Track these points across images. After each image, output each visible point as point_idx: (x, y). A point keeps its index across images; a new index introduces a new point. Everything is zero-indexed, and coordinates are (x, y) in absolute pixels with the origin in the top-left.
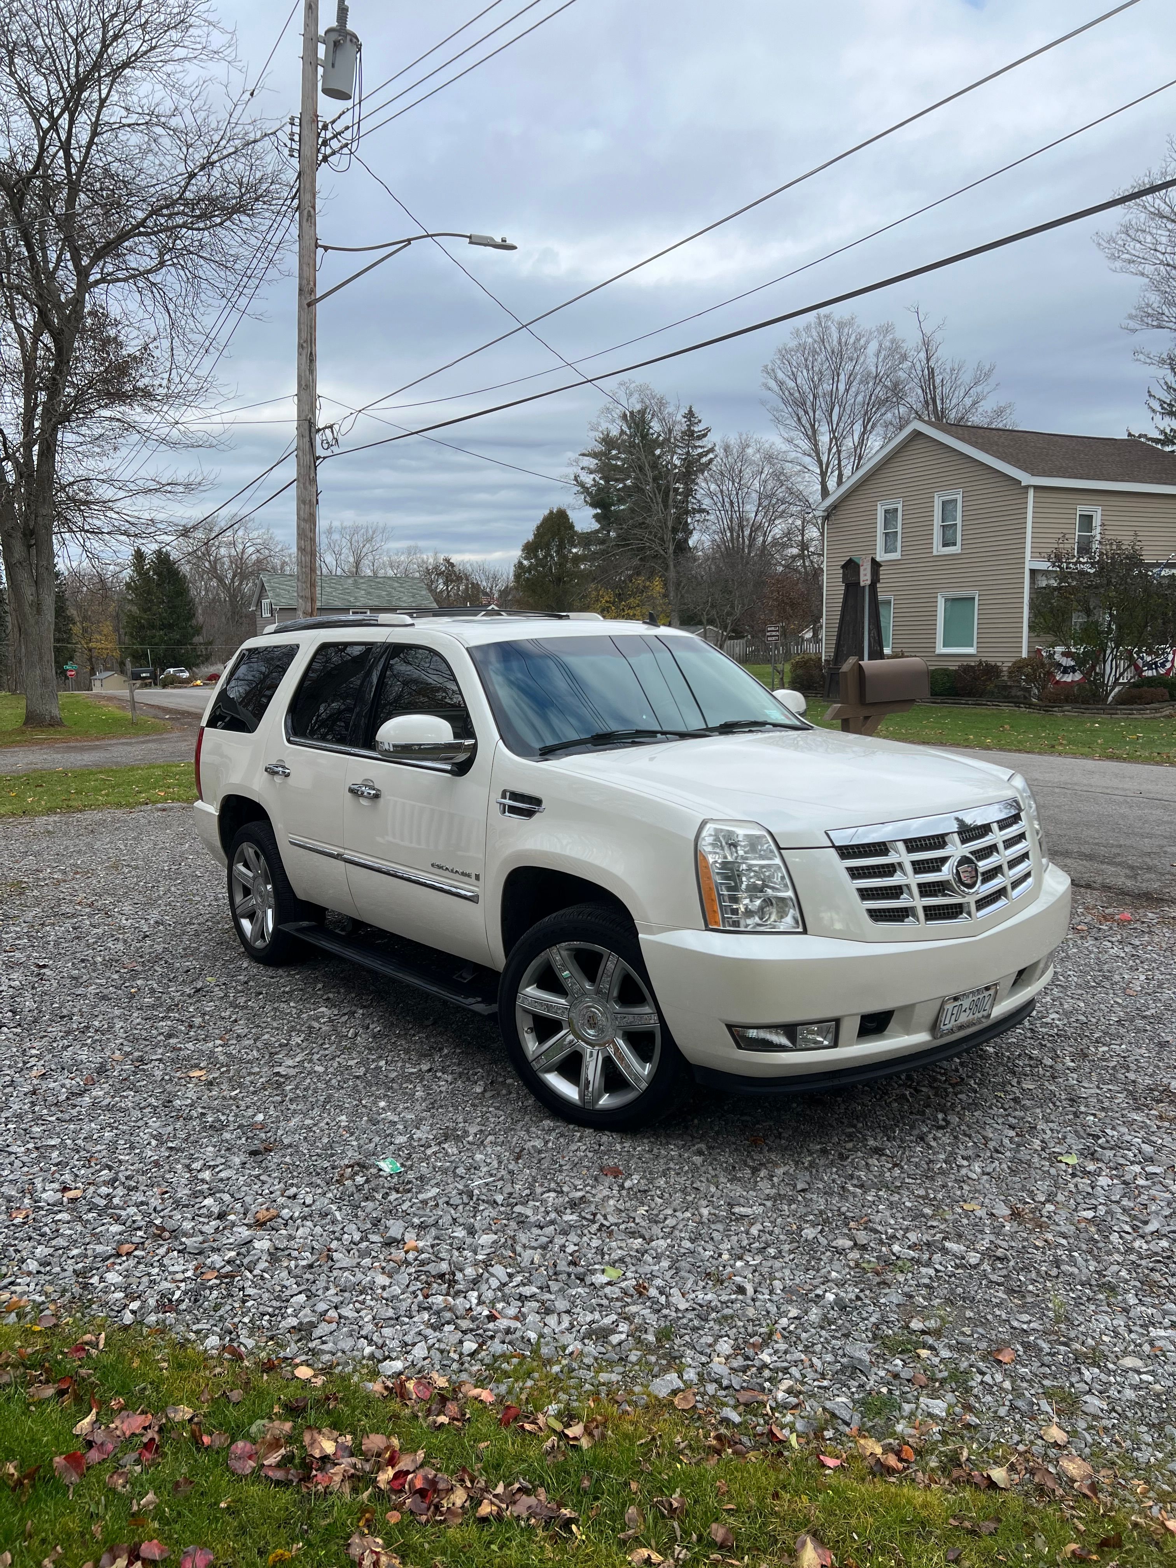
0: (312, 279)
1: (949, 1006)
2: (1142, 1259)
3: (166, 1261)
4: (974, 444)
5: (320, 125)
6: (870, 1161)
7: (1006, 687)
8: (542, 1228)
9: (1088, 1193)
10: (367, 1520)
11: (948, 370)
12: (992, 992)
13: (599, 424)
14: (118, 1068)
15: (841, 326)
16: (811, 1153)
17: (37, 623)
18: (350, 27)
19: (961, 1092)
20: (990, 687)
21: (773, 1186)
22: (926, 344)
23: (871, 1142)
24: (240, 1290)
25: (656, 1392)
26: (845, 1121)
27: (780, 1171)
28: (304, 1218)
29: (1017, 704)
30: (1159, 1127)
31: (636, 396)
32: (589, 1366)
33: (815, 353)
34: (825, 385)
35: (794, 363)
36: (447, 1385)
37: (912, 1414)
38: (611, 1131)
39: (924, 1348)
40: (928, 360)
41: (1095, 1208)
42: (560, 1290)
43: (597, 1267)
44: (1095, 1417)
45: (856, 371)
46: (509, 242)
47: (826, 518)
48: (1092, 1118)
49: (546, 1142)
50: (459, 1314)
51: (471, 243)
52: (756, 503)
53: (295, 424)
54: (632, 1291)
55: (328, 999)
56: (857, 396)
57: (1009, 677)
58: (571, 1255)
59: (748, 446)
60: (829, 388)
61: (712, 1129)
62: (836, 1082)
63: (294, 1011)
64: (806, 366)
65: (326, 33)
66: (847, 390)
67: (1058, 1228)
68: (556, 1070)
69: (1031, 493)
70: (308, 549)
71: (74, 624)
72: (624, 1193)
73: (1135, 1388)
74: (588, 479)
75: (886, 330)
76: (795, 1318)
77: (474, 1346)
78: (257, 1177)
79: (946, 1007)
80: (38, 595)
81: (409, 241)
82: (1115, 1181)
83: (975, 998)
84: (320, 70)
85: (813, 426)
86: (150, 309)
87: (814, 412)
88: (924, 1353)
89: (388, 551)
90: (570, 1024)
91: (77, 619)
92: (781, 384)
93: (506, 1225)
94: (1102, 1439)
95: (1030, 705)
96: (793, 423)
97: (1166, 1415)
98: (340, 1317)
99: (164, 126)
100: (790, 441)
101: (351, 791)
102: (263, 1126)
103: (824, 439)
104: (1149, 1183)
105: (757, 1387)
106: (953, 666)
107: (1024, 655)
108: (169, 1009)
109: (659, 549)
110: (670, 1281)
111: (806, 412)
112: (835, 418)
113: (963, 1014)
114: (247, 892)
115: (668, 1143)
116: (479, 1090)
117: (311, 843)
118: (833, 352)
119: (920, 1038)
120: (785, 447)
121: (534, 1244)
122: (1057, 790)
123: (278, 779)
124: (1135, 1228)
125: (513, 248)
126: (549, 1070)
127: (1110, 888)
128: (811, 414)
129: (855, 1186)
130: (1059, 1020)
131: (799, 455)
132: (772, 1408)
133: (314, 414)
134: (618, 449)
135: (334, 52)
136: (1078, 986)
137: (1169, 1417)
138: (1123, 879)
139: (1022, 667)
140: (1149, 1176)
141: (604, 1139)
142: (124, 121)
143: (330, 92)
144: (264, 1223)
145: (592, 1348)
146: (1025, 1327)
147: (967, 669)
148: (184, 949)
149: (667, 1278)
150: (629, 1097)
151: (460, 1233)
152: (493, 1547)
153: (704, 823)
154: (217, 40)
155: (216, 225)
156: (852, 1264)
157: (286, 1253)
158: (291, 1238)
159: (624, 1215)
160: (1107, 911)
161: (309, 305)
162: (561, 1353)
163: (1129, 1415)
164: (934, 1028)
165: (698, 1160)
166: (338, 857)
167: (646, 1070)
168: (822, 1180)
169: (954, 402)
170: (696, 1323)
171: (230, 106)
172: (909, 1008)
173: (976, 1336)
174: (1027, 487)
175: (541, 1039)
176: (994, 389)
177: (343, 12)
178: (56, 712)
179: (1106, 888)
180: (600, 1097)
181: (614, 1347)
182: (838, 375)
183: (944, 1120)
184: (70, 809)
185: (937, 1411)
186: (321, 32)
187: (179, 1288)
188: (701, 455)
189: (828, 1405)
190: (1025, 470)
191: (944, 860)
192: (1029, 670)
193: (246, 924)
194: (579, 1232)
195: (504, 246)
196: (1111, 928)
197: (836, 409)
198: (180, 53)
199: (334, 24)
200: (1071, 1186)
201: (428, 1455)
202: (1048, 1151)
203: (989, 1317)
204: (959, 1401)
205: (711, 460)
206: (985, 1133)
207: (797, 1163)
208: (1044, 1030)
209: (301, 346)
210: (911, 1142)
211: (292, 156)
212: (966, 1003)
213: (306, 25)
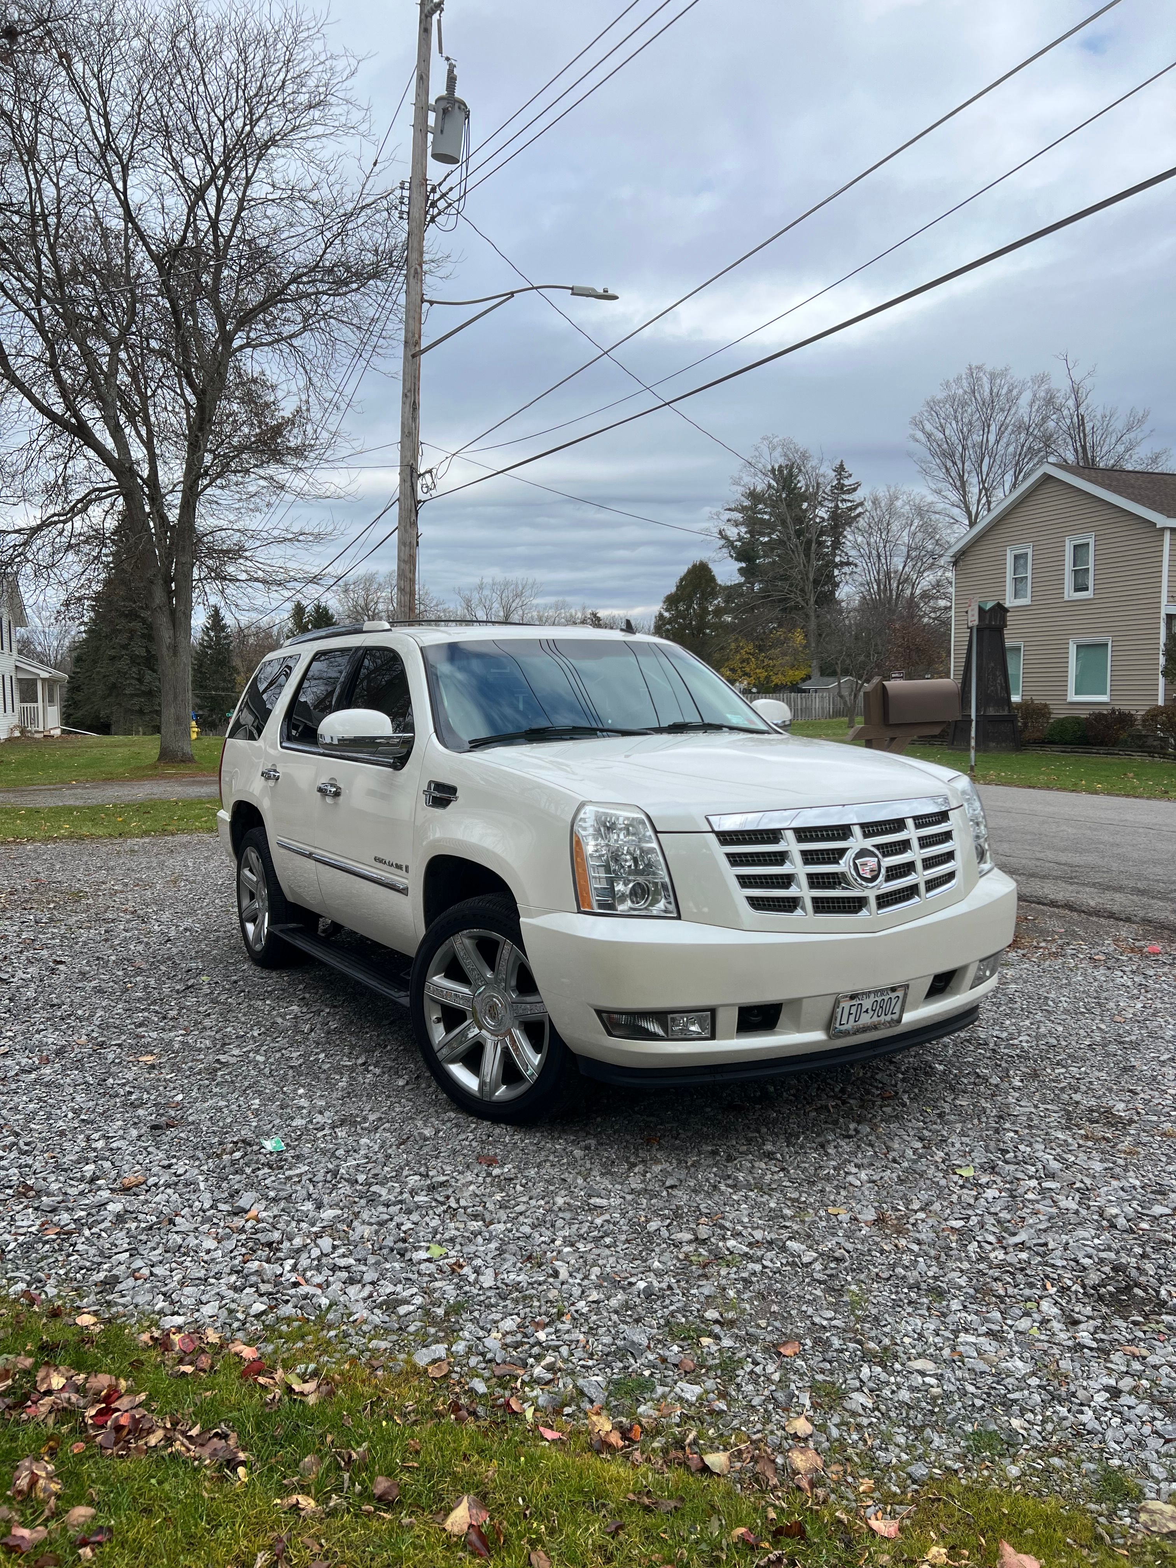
0: (417, 332)
1: (846, 1004)
2: (991, 1268)
3: (17, 1217)
4: (1108, 487)
5: (429, 188)
6: (757, 1164)
7: (1140, 737)
8: (388, 1206)
9: (970, 1205)
10: (51, 1448)
11: (1099, 417)
12: (900, 993)
13: (741, 478)
14: (77, 1050)
15: (993, 377)
16: (699, 1153)
17: (173, 664)
18: (457, 94)
19: (888, 1105)
20: (1123, 736)
21: (643, 1182)
22: (1076, 392)
23: (769, 1147)
24: (71, 1245)
25: (417, 1361)
26: (753, 1127)
27: (657, 1168)
28: (168, 1186)
29: (1151, 754)
30: (1080, 1146)
31: (779, 449)
32: (365, 1333)
33: (964, 404)
34: (974, 436)
35: (943, 415)
36: (217, 1341)
37: (664, 1396)
38: (507, 1124)
39: (709, 1336)
40: (1078, 407)
41: (967, 1218)
42: (376, 1263)
43: (423, 1244)
44: (854, 1414)
45: (1007, 421)
46: (610, 292)
47: (955, 564)
48: (1012, 1134)
49: (437, 1131)
50: (265, 1278)
51: (573, 294)
52: (905, 554)
53: (398, 470)
54: (447, 1269)
55: (304, 998)
56: (1007, 448)
57: (1144, 726)
58: (405, 1232)
59: (897, 498)
60: (979, 439)
61: (612, 1127)
62: (719, 1078)
63: (268, 1008)
64: (956, 417)
65: (436, 101)
66: (997, 442)
67: (918, 1235)
68: (460, 1061)
69: (1167, 535)
70: (408, 589)
71: (238, 673)
72: (489, 1180)
73: (912, 1389)
74: (732, 532)
75: (1042, 379)
76: (593, 1302)
77: (263, 1307)
78: (146, 1148)
79: (842, 1005)
80: (175, 638)
81: (512, 294)
82: (1003, 1194)
83: (879, 999)
84: (430, 137)
85: (961, 477)
86: (292, 370)
87: (963, 464)
88: (706, 1341)
89: (537, 606)
90: (474, 1014)
91: (241, 669)
92: (929, 436)
93: (355, 1202)
94: (850, 1435)
95: (1165, 755)
96: (941, 474)
97: (934, 1419)
98: (152, 1274)
99: (304, 199)
100: (938, 492)
101: (320, 790)
102: (178, 1106)
103: (974, 490)
104: (1039, 1197)
105: (519, 1362)
106: (1084, 714)
107: (1161, 703)
108: (154, 1003)
109: (799, 599)
110: (489, 1260)
111: (954, 463)
112: (985, 469)
113: (863, 1015)
114: (252, 896)
115: (560, 1137)
116: (401, 1083)
117: (295, 845)
118: (984, 404)
119: (815, 1036)
120: (930, 498)
121: (372, 1221)
122: (1141, 830)
123: (271, 783)
124: (1000, 1240)
125: (615, 298)
126: (453, 1061)
127: (1150, 921)
128: (960, 466)
129: (728, 1186)
130: (1027, 1042)
131: (948, 506)
132: (523, 1382)
133: (416, 460)
134: (765, 504)
135: (443, 119)
136: (1066, 1011)
137: (937, 1421)
138: (1168, 914)
139: (1156, 716)
140: (1043, 1191)
141: (497, 1131)
142: (270, 197)
143: (440, 157)
144: (129, 1189)
145: (378, 1317)
146: (825, 1323)
147: (1099, 717)
148: (197, 952)
149: (488, 1258)
150: (522, 1088)
151: (309, 1206)
152: (153, 1481)
153: (582, 805)
154: (356, 116)
155: (353, 291)
156: (681, 1256)
157: (134, 1215)
158: (146, 1202)
159: (478, 1199)
160: (1137, 944)
161: (414, 356)
162: (345, 1320)
163: (893, 1414)
164: (829, 1026)
165: (578, 1153)
166: (310, 856)
167: (536, 1059)
168: (696, 1178)
169: (1105, 449)
170: (493, 1301)
171: (363, 178)
172: (796, 1002)
173: (769, 1328)
174: (1163, 529)
175: (448, 1029)
176: (1149, 436)
177: (451, 81)
178: (187, 749)
179: (1146, 921)
180: (497, 1088)
181: (400, 1317)
182: (989, 426)
183: (855, 1130)
184: (164, 832)
185: (688, 1396)
186: (432, 101)
187: (16, 1240)
188: (850, 509)
189: (581, 1382)
190: (1161, 512)
191: (842, 852)
192: (1164, 718)
193: (250, 927)
194: (424, 1212)
195: (607, 296)
196: (1130, 959)
197: (986, 459)
198: (318, 130)
199: (444, 93)
200: (954, 1198)
201: (150, 1398)
202: (947, 1163)
203: (794, 1312)
204: (718, 1389)
205: (859, 515)
206: (890, 1144)
207: (679, 1162)
208: (1006, 1051)
209: (405, 395)
210: (810, 1148)
211: (401, 218)
212: (867, 1003)
213: (418, 95)
